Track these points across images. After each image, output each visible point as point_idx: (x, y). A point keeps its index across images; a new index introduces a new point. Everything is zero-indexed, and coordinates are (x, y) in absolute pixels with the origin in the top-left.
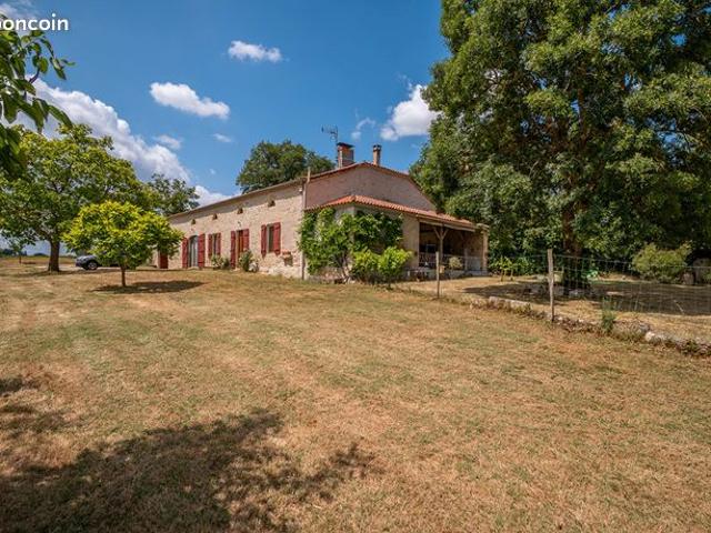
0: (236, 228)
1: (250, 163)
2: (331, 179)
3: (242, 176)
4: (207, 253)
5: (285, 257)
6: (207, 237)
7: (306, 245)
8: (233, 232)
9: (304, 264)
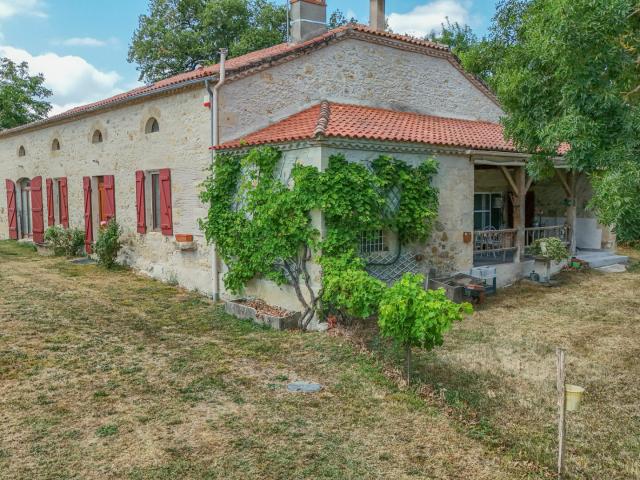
0: (94, 171)
1: (150, 22)
2: (274, 72)
3: (137, 44)
4: (46, 218)
5: (181, 244)
6: (44, 185)
7: (220, 226)
8: (87, 181)
9: (218, 265)
